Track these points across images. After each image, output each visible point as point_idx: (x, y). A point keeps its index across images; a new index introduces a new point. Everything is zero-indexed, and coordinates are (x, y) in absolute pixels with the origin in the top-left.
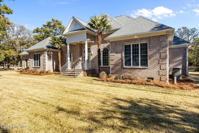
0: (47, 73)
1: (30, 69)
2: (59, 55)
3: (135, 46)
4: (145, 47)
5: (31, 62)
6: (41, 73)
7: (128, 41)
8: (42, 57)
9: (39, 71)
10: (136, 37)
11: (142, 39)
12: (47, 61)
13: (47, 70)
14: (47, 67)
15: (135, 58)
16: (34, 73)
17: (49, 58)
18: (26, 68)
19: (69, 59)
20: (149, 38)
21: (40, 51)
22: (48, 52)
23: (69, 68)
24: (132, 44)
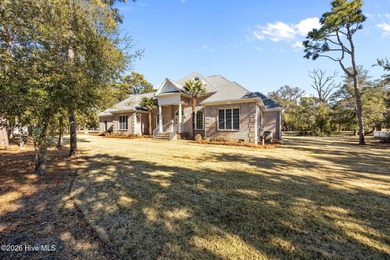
0: (137, 136)
1: (115, 132)
2: (150, 117)
3: (229, 111)
4: (237, 112)
5: (116, 125)
6: (130, 137)
7: (222, 106)
8: (130, 120)
9: (127, 134)
10: (229, 103)
11: (235, 104)
12: (135, 123)
13: (136, 133)
14: (135, 130)
15: (229, 121)
16: (121, 136)
17: (138, 120)
19: (161, 121)
20: (240, 105)
21: (128, 113)
22: (137, 113)
23: (161, 131)
24: (225, 109)
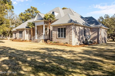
0: (26, 41)
1: (17, 39)
2: (32, 31)
3: (62, 29)
4: (65, 29)
5: (18, 35)
6: (23, 41)
7: (59, 26)
8: (23, 33)
9: (22, 39)
10: (62, 25)
11: (64, 26)
12: (26, 34)
13: (25, 39)
14: (25, 38)
15: (62, 35)
16: (19, 41)
18: (15, 38)
19: (36, 33)
20: (66, 26)
21: (22, 30)
22: (26, 30)
23: (36, 38)
24: (60, 28)
